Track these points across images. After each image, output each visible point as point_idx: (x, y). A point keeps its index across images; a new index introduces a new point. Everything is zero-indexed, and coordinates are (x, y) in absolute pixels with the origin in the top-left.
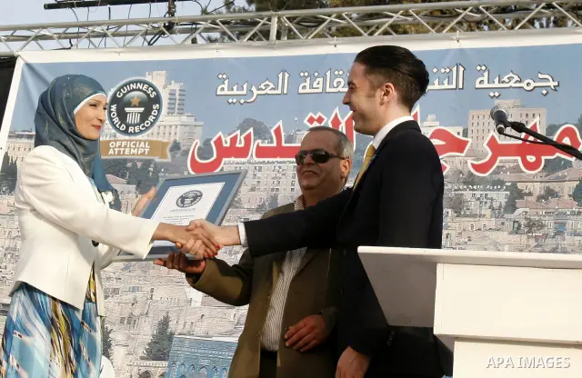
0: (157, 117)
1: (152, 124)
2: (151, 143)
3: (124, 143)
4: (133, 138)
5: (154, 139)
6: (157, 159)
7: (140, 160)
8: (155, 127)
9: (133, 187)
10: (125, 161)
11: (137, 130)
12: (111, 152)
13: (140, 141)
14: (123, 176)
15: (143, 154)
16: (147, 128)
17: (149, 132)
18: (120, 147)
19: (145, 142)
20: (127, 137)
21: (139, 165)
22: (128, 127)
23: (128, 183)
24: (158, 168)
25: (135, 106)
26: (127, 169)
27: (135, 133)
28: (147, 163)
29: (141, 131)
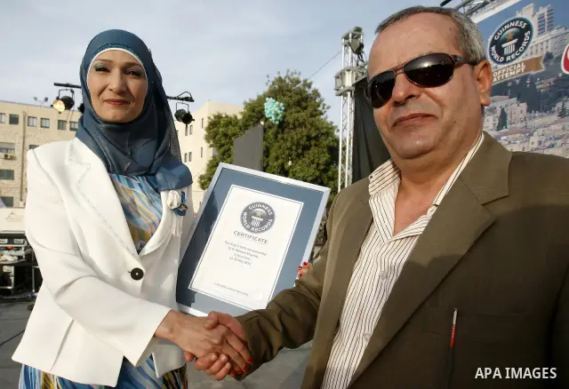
0: (529, 41)
1: (525, 48)
2: (526, 62)
3: (504, 70)
4: (510, 64)
5: (528, 58)
6: (533, 73)
7: (517, 78)
8: (528, 49)
9: (514, 100)
10: (506, 82)
11: (513, 56)
12: (495, 80)
13: (517, 64)
14: (506, 94)
15: (521, 72)
16: (521, 53)
17: (524, 54)
18: (501, 74)
19: (520, 63)
20: (506, 65)
21: (518, 81)
22: (505, 57)
23: (510, 98)
24: (533, 79)
25: (511, 40)
26: (508, 88)
27: (512, 60)
28: (524, 79)
29: (517, 57)
